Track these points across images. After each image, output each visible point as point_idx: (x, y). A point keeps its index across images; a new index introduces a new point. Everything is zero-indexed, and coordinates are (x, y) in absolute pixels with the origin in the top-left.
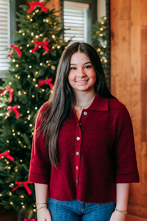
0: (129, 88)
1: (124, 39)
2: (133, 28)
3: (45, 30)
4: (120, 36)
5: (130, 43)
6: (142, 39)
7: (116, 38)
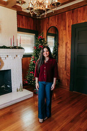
0: (62, 57)
2: (63, 43)
3: (42, 43)
4: (60, 45)
6: (66, 45)
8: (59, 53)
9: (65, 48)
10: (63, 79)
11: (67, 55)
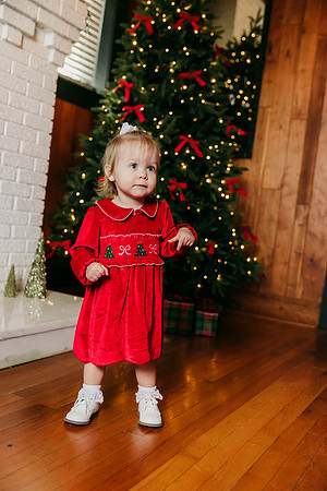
1: (288, 52)
4: (282, 49)
5: (297, 59)
6: (317, 53)
7: (275, 51)
8: (264, 101)
9: (310, 67)
10: (280, 258)
11: (320, 110)
